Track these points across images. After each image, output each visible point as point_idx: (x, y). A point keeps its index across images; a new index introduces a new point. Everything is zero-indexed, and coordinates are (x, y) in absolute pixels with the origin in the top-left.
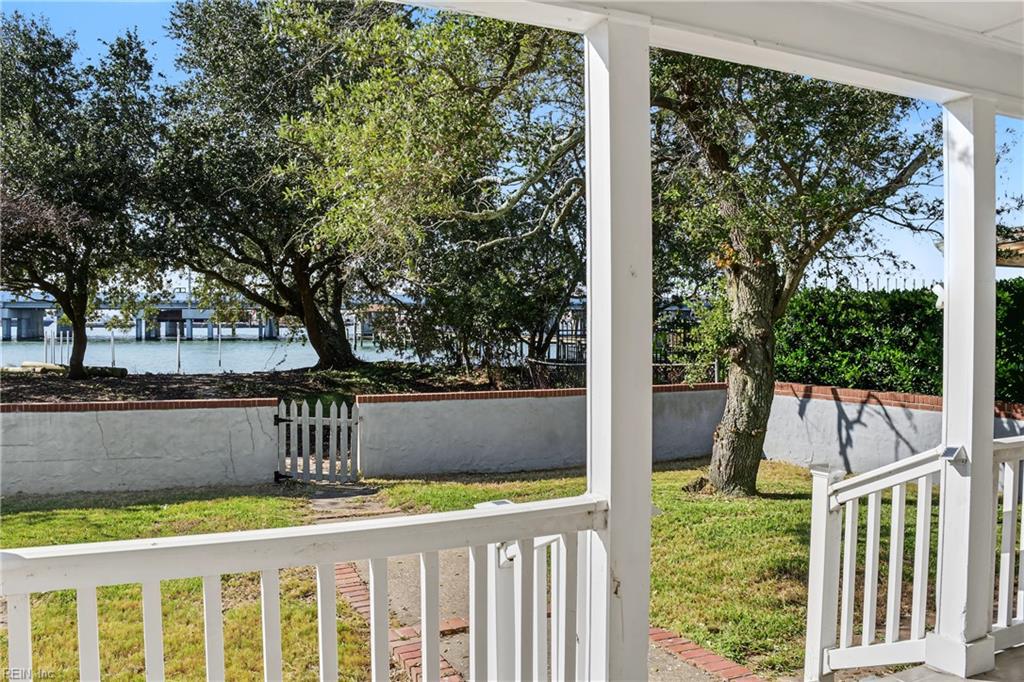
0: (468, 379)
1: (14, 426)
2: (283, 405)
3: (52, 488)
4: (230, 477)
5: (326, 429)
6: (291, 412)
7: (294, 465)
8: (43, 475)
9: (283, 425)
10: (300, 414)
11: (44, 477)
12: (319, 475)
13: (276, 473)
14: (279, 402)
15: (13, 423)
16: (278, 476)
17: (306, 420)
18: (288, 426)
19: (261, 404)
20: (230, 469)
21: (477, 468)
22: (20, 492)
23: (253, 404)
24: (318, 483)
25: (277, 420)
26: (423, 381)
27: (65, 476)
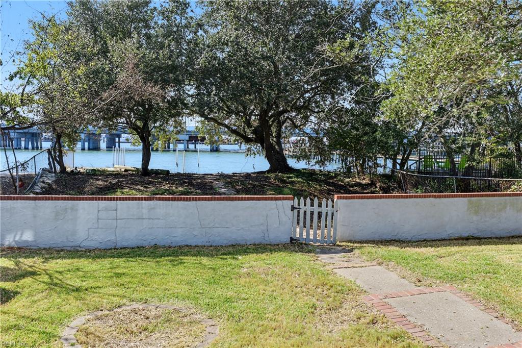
0: (357, 181)
1: (154, 208)
2: (296, 200)
3: (172, 243)
4: (266, 239)
5: (320, 214)
6: (301, 204)
7: (301, 234)
8: (167, 236)
9: (296, 211)
10: (305, 205)
11: (168, 237)
12: (315, 240)
13: (291, 238)
14: (294, 197)
15: (153, 207)
16: (292, 239)
17: (308, 208)
18: (299, 212)
19: (284, 199)
20: (266, 235)
21: (400, 238)
22: (156, 244)
23: (280, 199)
24: (313, 244)
25: (293, 208)
26: (331, 181)
27: (179, 236)
